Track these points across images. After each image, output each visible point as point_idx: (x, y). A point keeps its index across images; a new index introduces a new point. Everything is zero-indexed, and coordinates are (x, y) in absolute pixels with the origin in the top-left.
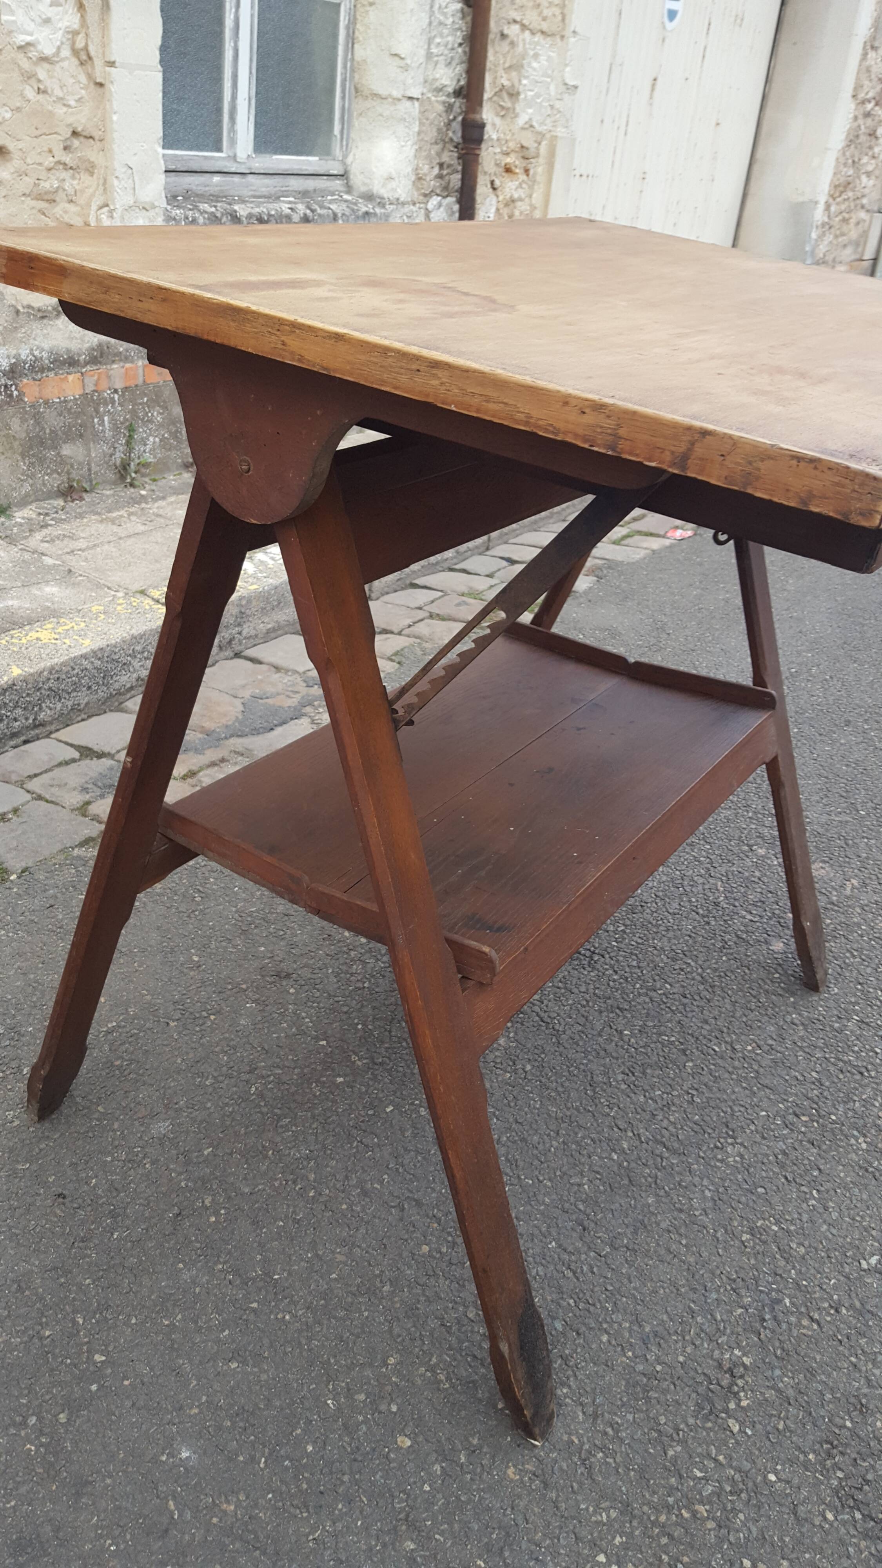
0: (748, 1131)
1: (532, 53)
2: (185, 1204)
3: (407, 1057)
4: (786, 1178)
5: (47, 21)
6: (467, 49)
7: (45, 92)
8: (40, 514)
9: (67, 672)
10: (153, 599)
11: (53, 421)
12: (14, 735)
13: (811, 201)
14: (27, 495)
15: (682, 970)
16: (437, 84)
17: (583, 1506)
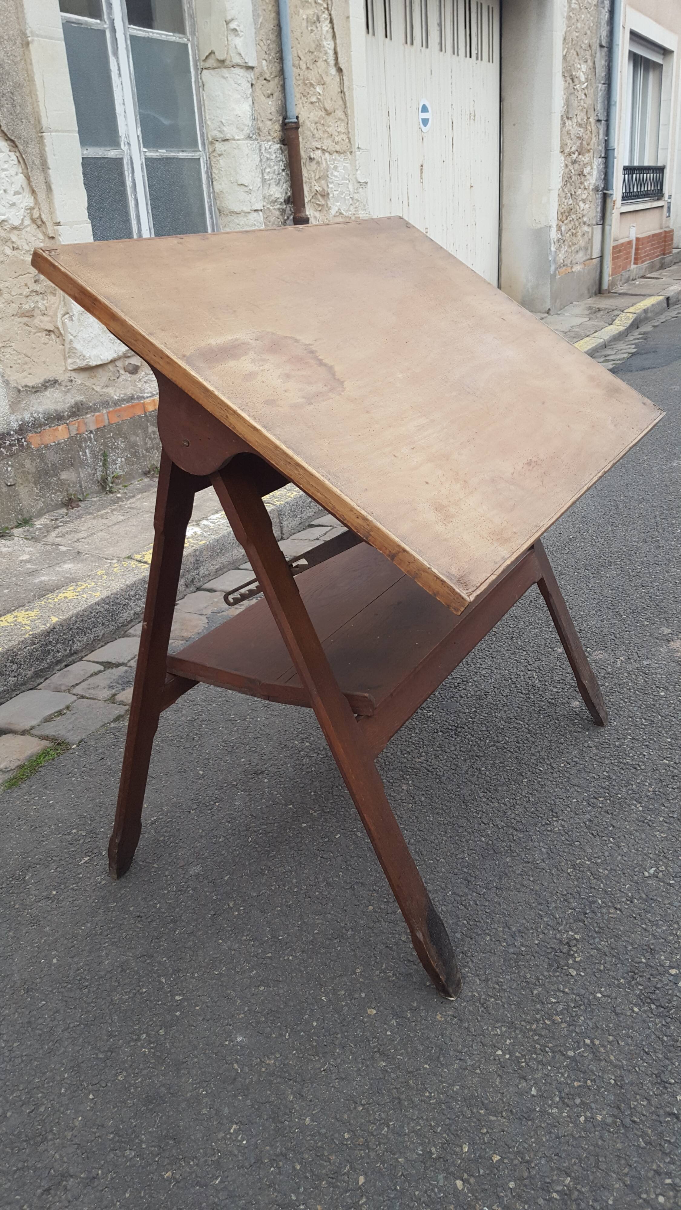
0: (566, 812)
1: (332, 166)
2: (218, 908)
3: (344, 806)
4: (593, 834)
5: (13, 205)
6: (289, 172)
7: (18, 248)
8: (52, 520)
9: (88, 615)
10: (137, 560)
11: (52, 457)
12: (59, 662)
13: (546, 226)
14: (42, 509)
15: (515, 727)
16: (273, 198)
17: (485, 1028)
